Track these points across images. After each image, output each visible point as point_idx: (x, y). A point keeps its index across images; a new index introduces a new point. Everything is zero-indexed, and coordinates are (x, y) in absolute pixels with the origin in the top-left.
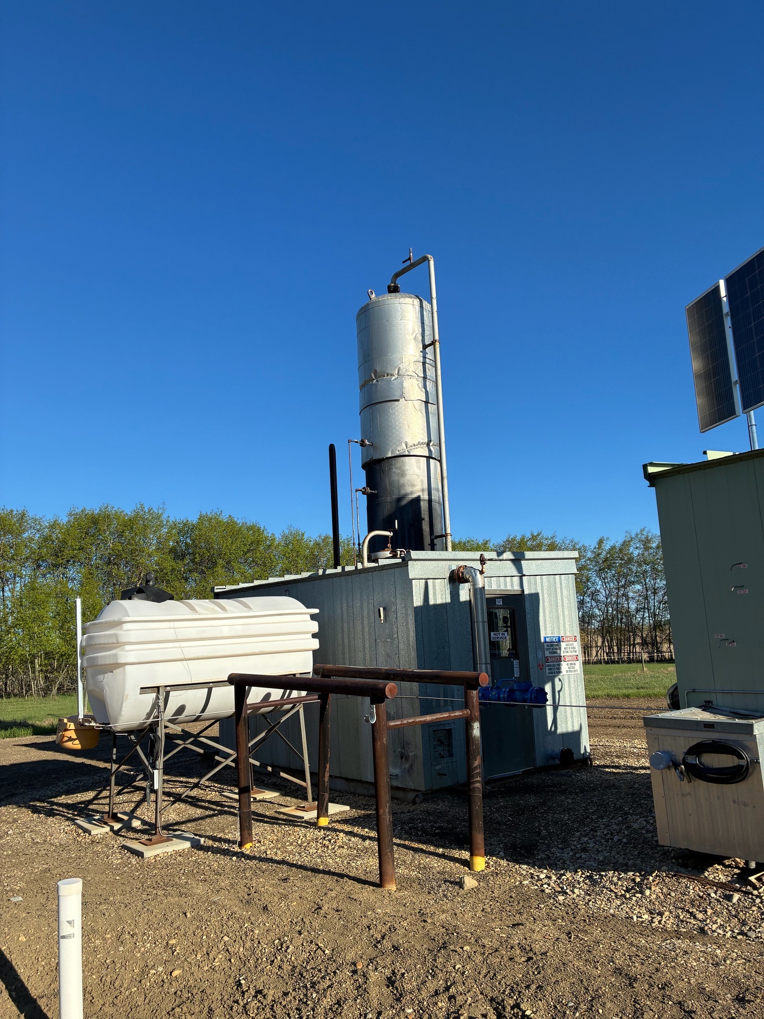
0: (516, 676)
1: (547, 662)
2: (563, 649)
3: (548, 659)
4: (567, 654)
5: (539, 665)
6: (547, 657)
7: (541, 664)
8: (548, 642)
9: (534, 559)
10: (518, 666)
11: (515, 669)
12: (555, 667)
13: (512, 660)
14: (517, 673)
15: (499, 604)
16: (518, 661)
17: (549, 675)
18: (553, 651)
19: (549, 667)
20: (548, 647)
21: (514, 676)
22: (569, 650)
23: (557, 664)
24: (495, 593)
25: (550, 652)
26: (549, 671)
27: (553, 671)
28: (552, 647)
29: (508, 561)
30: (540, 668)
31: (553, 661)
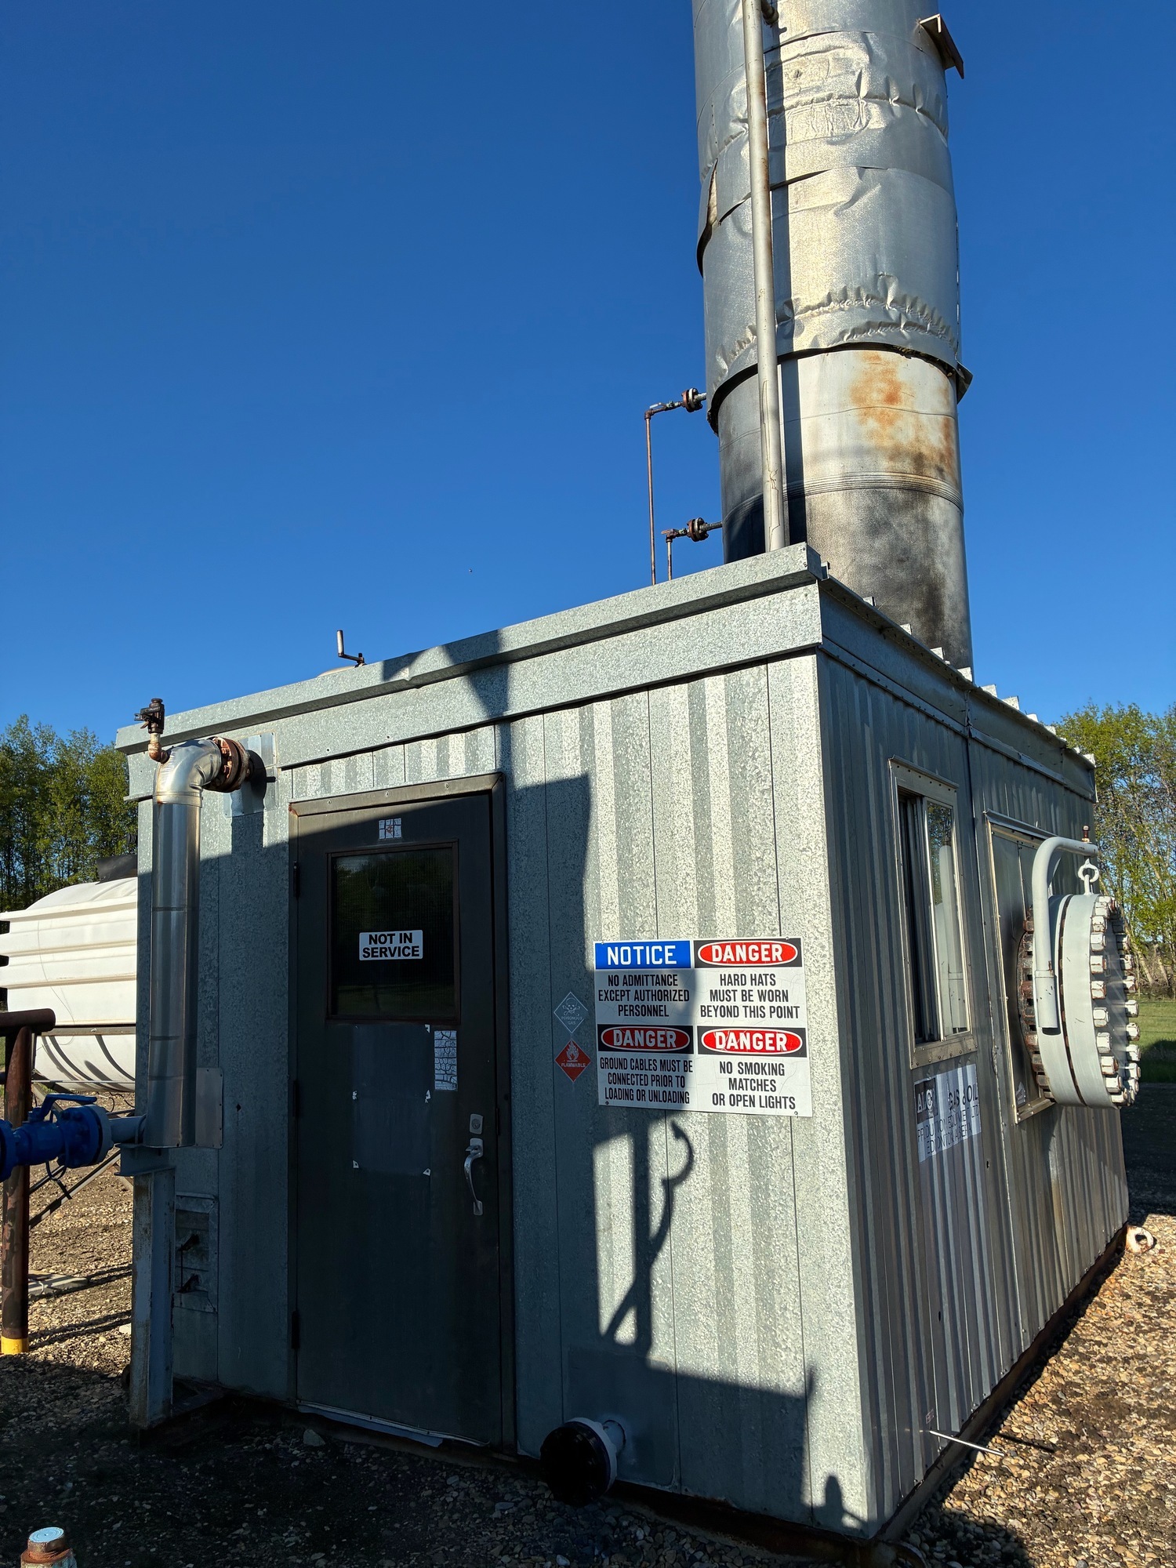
0: (438, 1086)
1: (602, 1048)
2: (704, 999)
3: (609, 1037)
4: (728, 1022)
5: (563, 1058)
6: (602, 1028)
7: (573, 1051)
8: (613, 966)
9: (555, 646)
10: (454, 1051)
11: (436, 1060)
12: (650, 1073)
13: (428, 1030)
14: (445, 1077)
15: (389, 836)
16: (454, 1034)
17: (614, 1102)
18: (640, 1003)
19: (613, 1071)
20: (614, 988)
21: (431, 1086)
22: (739, 1003)
23: (659, 1062)
24: (375, 803)
25: (622, 1009)
26: (613, 1086)
27: (635, 1088)
28: (633, 989)
29: (440, 681)
30: (566, 1069)
31: (637, 1045)
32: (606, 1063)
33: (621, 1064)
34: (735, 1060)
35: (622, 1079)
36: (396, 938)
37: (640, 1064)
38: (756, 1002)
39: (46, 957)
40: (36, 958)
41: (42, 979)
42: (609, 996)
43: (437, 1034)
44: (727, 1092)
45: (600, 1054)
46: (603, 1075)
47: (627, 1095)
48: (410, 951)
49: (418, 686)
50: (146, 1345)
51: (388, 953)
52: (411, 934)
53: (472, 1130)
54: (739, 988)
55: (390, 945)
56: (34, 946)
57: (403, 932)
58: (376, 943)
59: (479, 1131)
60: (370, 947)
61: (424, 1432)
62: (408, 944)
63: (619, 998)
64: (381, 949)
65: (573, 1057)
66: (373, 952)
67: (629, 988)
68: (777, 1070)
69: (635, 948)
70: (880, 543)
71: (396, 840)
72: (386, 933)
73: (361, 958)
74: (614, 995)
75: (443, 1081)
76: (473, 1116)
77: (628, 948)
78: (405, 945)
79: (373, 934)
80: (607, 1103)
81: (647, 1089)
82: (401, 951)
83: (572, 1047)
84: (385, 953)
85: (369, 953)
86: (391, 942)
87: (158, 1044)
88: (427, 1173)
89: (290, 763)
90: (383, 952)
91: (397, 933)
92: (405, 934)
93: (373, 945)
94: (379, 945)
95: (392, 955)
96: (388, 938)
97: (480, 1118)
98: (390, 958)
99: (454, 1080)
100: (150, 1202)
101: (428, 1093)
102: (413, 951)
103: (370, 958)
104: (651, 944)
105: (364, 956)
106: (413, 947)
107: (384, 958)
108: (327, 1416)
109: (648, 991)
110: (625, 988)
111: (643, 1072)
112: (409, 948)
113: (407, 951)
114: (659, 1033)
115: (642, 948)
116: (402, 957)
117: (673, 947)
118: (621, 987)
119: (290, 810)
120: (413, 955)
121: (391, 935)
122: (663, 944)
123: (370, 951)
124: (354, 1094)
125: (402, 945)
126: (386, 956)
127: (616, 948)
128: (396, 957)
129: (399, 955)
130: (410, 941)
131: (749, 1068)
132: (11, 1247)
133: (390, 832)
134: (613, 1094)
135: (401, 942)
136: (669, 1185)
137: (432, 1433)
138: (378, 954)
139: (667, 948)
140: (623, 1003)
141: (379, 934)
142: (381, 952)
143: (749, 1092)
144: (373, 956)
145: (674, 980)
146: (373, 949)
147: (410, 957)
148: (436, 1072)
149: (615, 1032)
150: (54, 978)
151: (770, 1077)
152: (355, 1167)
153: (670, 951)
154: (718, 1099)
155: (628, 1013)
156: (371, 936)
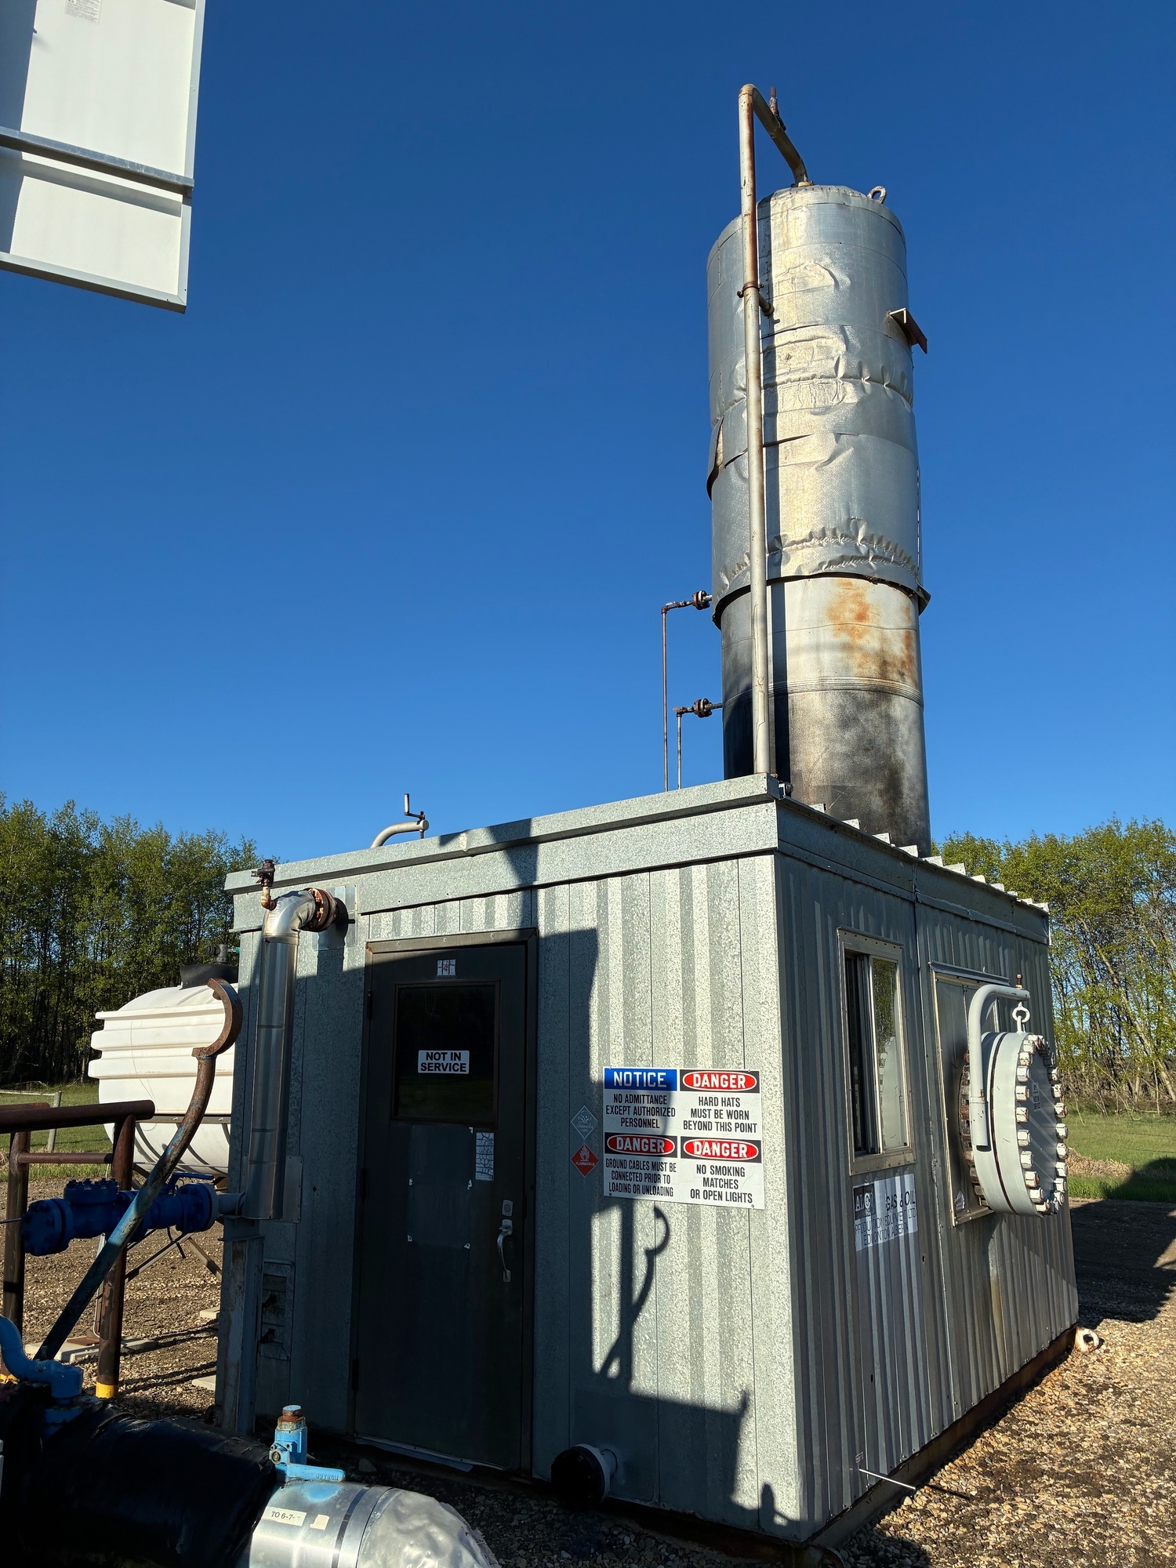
0: (479, 1177)
1: (608, 1151)
2: (681, 1115)
3: (613, 1143)
4: (704, 1134)
5: (577, 1158)
6: (608, 1135)
7: (585, 1153)
8: (618, 1086)
9: (580, 832)
10: (492, 1150)
11: (477, 1156)
12: (643, 1172)
13: (472, 1132)
14: (484, 1169)
15: (445, 973)
16: (492, 1135)
17: (615, 1194)
18: (638, 1117)
19: (616, 1169)
20: (618, 1104)
21: (472, 1174)
22: (712, 1119)
23: (651, 1163)
24: (435, 947)
25: (623, 1121)
26: (615, 1181)
27: (632, 1183)
28: (633, 1105)
29: (490, 852)
30: (579, 1166)
31: (634, 1149)
32: (611, 1163)
33: (622, 1164)
34: (708, 1163)
35: (621, 1176)
36: (448, 1056)
37: (636, 1165)
38: (725, 1119)
39: (137, 1053)
40: (128, 1053)
41: (133, 1072)
42: (615, 1110)
43: (479, 1135)
44: (702, 1188)
45: (606, 1156)
46: (608, 1172)
47: (626, 1189)
48: (459, 1067)
49: (473, 855)
50: (236, 1381)
51: (441, 1068)
52: (460, 1053)
53: (504, 1213)
54: (713, 1108)
55: (443, 1062)
56: (126, 1042)
57: (454, 1052)
58: (432, 1059)
59: (510, 1214)
60: (427, 1062)
61: (459, 1460)
62: (457, 1061)
63: (621, 1112)
64: (436, 1064)
65: (585, 1157)
66: (429, 1067)
67: (629, 1105)
68: (739, 1172)
69: (635, 1073)
70: (850, 735)
71: (450, 977)
72: (440, 1052)
73: (420, 1071)
74: (618, 1110)
75: (482, 1172)
76: (506, 1202)
77: (630, 1073)
78: (455, 1062)
79: (430, 1052)
80: (610, 1194)
81: (641, 1184)
82: (452, 1067)
83: (585, 1149)
84: (438, 1067)
85: (425, 1068)
86: (444, 1059)
87: (257, 1134)
88: (467, 1247)
89: (368, 911)
90: (437, 1066)
91: (449, 1052)
92: (456, 1054)
93: (429, 1061)
94: (434, 1061)
95: (445, 1070)
96: (442, 1055)
97: (511, 1203)
98: (442, 1072)
99: (491, 1172)
100: (244, 1264)
101: (470, 1182)
102: (461, 1067)
103: (427, 1072)
104: (647, 1071)
105: (422, 1069)
106: (461, 1064)
107: (437, 1072)
108: (378, 1446)
109: (644, 1108)
110: (627, 1104)
111: (639, 1171)
112: (458, 1065)
113: (456, 1067)
114: (652, 1141)
115: (641, 1073)
116: (452, 1072)
117: (664, 1074)
118: (623, 1104)
119: (367, 948)
120: (461, 1071)
121: (444, 1054)
122: (657, 1071)
123: (427, 1066)
124: (411, 1181)
125: (453, 1062)
126: (439, 1070)
127: (621, 1073)
128: (447, 1072)
129: (450, 1070)
130: (459, 1059)
131: (718, 1170)
132: (110, 1304)
133: (446, 970)
134: (615, 1188)
135: (452, 1060)
136: (652, 1254)
137: (464, 1460)
138: (433, 1068)
139: (659, 1074)
140: (624, 1116)
141: (434, 1052)
142: (436, 1067)
143: (718, 1189)
144: (429, 1070)
145: (664, 1100)
146: (429, 1064)
147: (459, 1072)
148: (477, 1165)
149: (618, 1139)
150: (143, 1072)
151: (734, 1178)
152: (409, 1240)
153: (661, 1077)
154: (695, 1193)
155: (628, 1124)
156: (428, 1054)
